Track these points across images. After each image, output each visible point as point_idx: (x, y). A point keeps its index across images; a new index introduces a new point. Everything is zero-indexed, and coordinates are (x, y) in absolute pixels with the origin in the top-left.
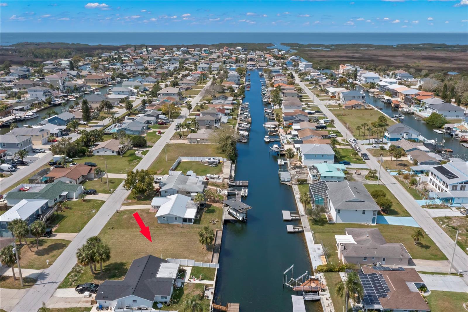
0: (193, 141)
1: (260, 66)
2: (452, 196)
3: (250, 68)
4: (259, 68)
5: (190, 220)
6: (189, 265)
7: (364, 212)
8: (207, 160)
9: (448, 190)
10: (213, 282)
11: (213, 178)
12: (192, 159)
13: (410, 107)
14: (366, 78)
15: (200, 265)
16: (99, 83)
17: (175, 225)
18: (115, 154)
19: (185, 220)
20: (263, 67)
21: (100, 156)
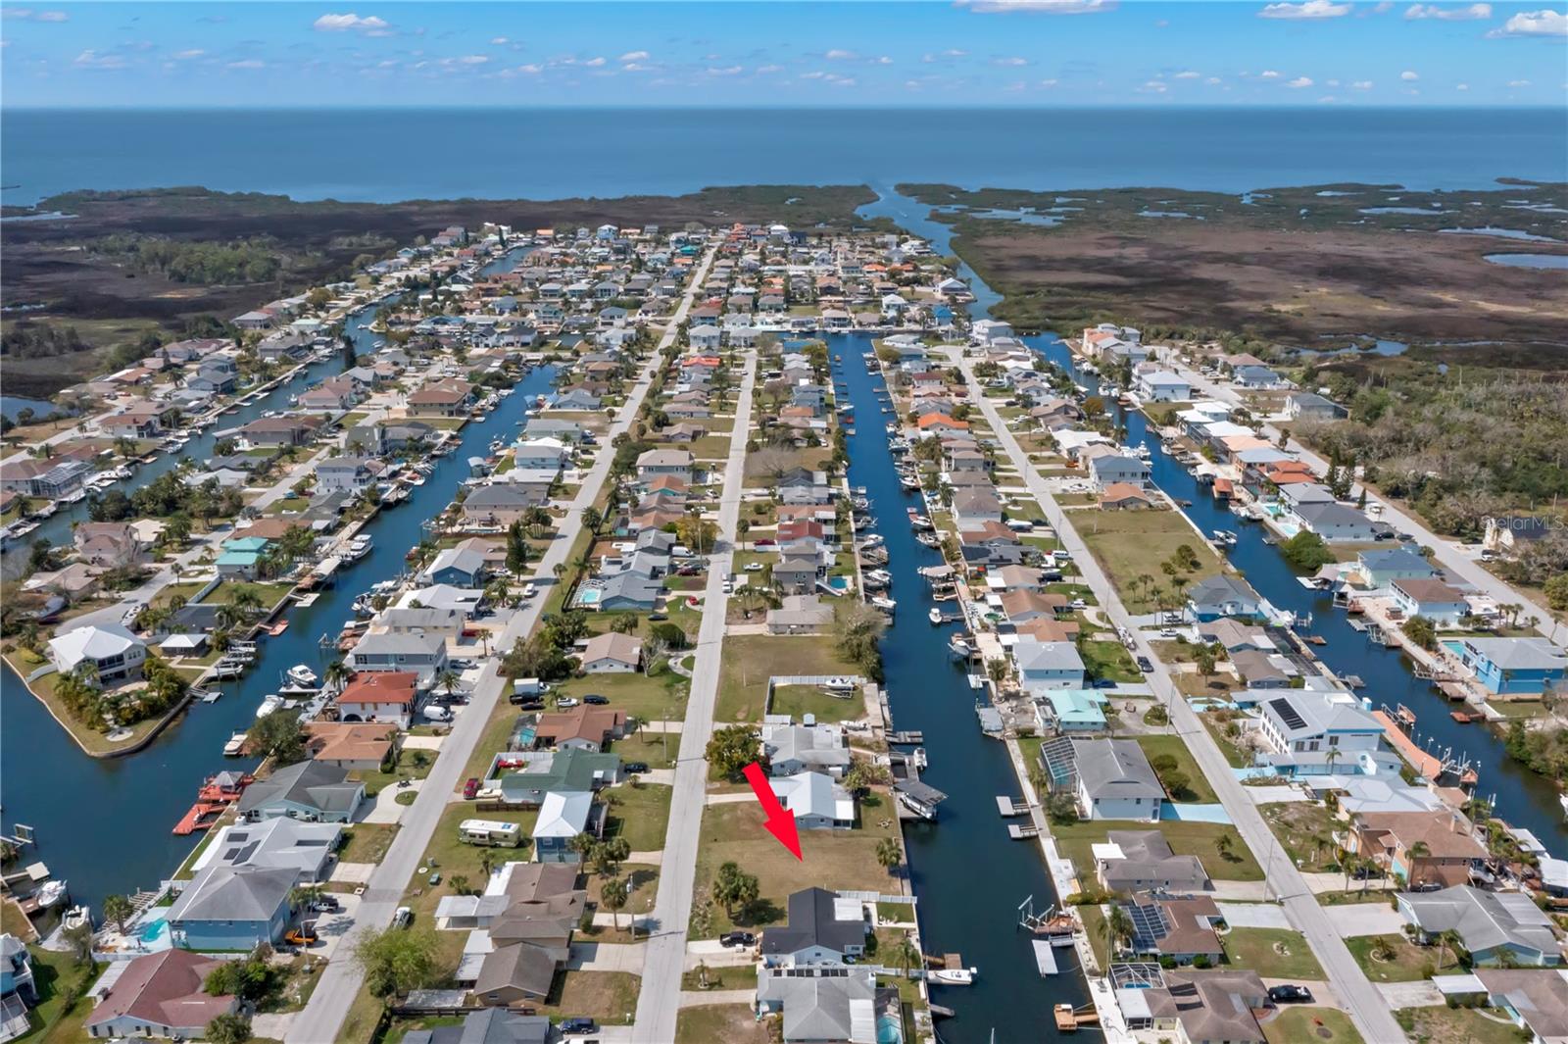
0: (780, 629)
1: (860, 324)
2: (1293, 762)
3: (835, 329)
4: (857, 328)
5: (846, 823)
6: (872, 899)
7: (1138, 801)
8: (829, 683)
9: (1289, 749)
10: (914, 925)
11: (855, 729)
12: (797, 680)
13: (1256, 499)
14: (1155, 387)
15: (888, 899)
16: (451, 413)
17: (820, 832)
18: (631, 670)
19: (837, 823)
20: (870, 324)
21: (599, 675)
